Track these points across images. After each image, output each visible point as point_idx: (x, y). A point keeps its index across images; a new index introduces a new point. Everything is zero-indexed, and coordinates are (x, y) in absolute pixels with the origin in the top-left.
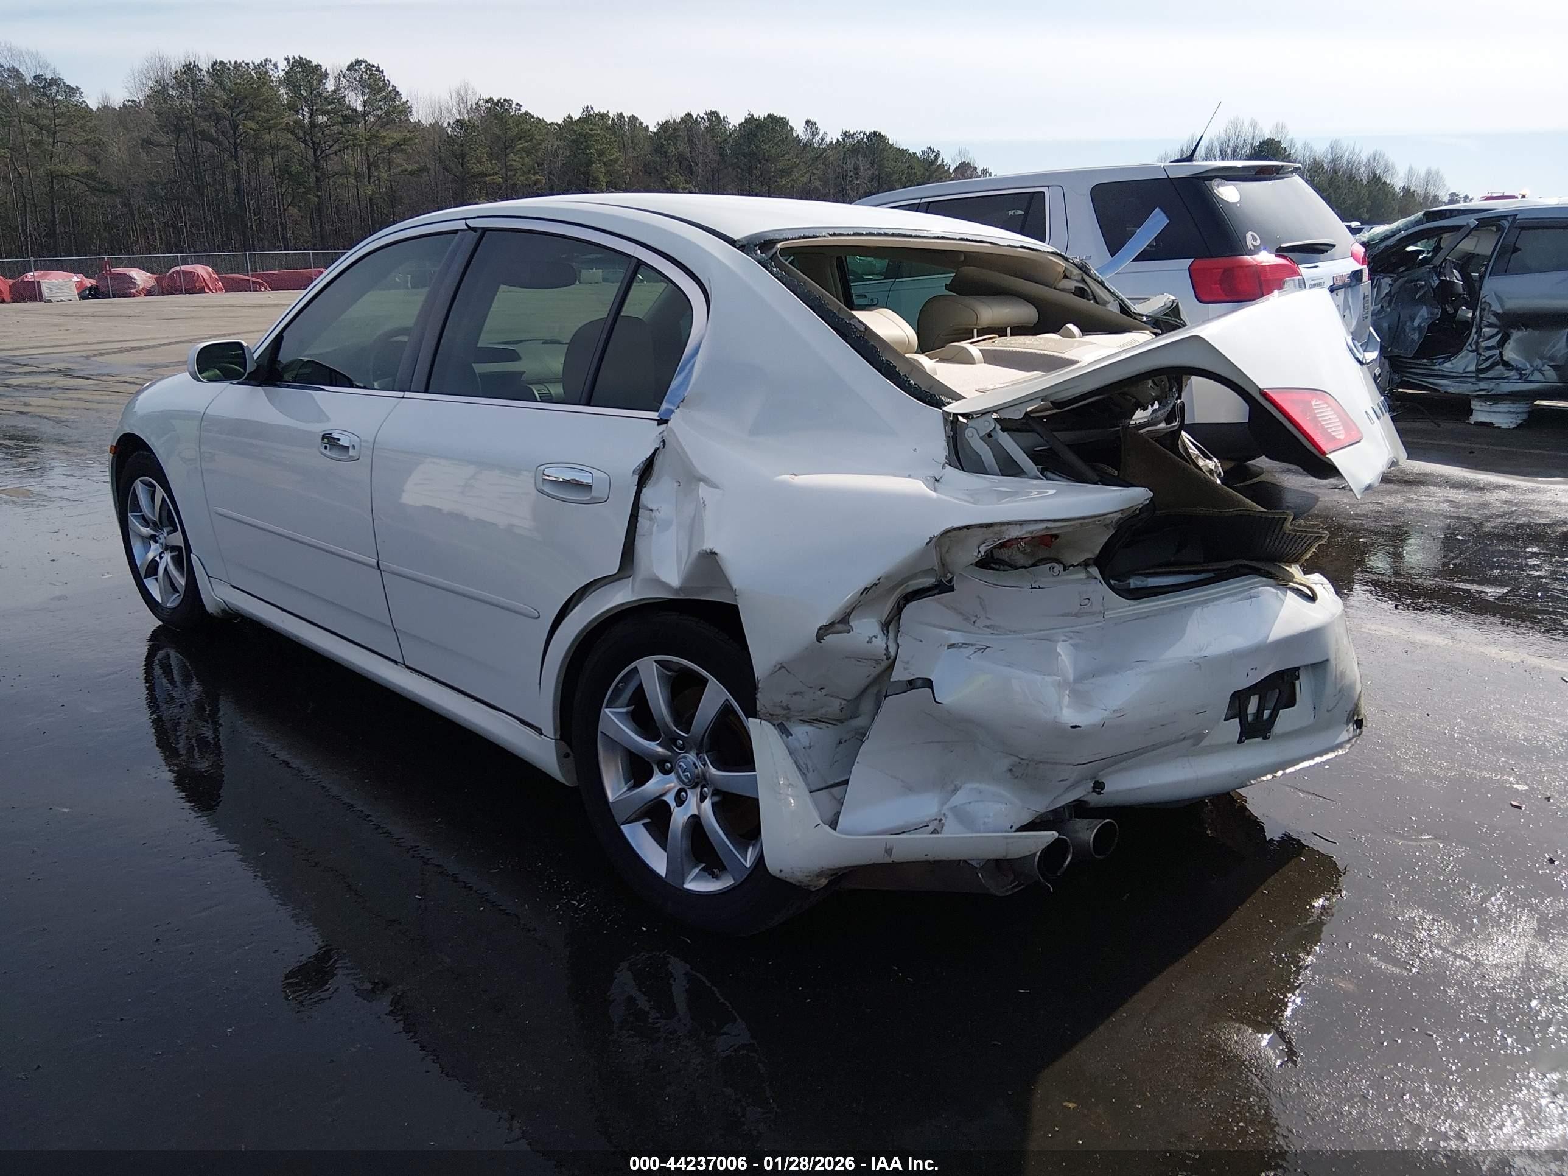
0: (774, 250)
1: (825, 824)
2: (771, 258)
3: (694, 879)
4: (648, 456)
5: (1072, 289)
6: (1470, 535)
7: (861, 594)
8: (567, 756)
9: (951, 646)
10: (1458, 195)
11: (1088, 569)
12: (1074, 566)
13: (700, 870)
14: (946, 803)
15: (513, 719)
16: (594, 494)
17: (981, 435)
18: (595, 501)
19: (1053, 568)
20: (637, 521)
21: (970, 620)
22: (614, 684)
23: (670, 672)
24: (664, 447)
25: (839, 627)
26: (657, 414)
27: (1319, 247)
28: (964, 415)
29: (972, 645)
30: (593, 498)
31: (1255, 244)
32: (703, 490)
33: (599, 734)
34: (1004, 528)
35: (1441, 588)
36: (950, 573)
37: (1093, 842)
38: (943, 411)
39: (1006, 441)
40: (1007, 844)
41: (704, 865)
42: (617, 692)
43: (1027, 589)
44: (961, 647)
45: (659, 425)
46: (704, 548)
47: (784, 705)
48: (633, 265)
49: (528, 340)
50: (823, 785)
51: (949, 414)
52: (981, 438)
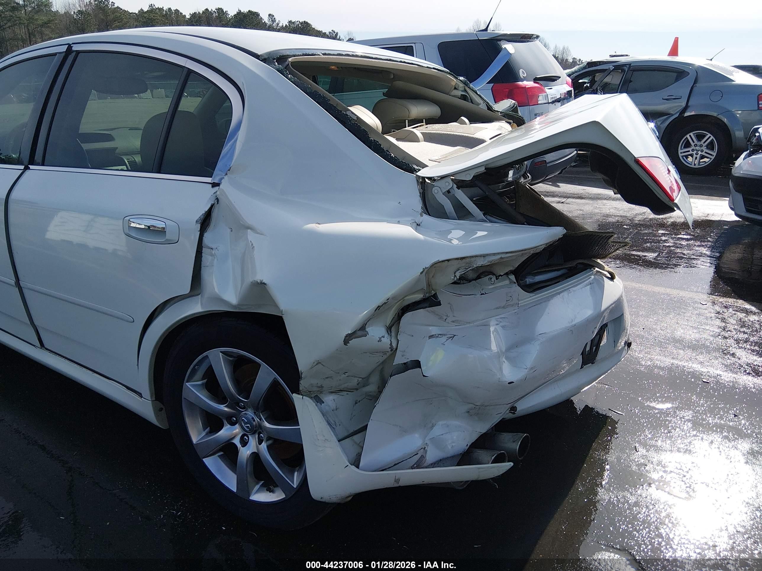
0: (287, 63)
1: (352, 465)
2: (285, 68)
3: (258, 491)
4: (207, 210)
5: (459, 96)
6: (629, 225)
7: (375, 311)
8: (161, 410)
9: (431, 337)
10: (576, 59)
11: (509, 277)
12: (501, 276)
13: (261, 486)
14: (426, 437)
15: (121, 386)
16: (167, 237)
17: (443, 192)
18: (170, 242)
19: (491, 279)
20: (202, 257)
21: (443, 319)
22: (192, 366)
23: (231, 358)
24: (218, 203)
25: (360, 333)
26: (211, 179)
27: (553, 78)
28: (430, 178)
29: (445, 335)
30: (167, 240)
31: (524, 76)
32: (251, 236)
33: (183, 398)
34: (473, 259)
35: (626, 254)
36: (433, 290)
37: (519, 450)
38: (417, 175)
39: (461, 196)
40: (479, 472)
41: (263, 482)
42: (194, 371)
43: (478, 295)
44: (437, 337)
45: (213, 187)
46: (255, 279)
47: (319, 385)
48: (185, 73)
49: (120, 128)
50: (346, 434)
51: (419, 177)
52: (443, 194)
